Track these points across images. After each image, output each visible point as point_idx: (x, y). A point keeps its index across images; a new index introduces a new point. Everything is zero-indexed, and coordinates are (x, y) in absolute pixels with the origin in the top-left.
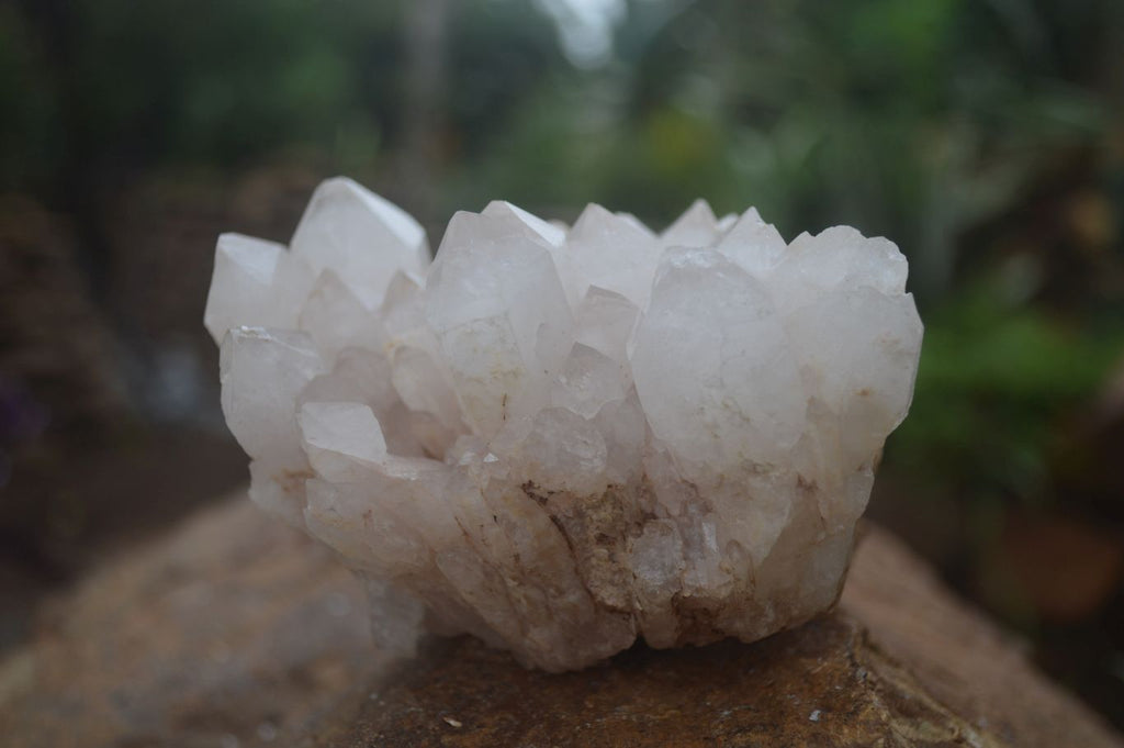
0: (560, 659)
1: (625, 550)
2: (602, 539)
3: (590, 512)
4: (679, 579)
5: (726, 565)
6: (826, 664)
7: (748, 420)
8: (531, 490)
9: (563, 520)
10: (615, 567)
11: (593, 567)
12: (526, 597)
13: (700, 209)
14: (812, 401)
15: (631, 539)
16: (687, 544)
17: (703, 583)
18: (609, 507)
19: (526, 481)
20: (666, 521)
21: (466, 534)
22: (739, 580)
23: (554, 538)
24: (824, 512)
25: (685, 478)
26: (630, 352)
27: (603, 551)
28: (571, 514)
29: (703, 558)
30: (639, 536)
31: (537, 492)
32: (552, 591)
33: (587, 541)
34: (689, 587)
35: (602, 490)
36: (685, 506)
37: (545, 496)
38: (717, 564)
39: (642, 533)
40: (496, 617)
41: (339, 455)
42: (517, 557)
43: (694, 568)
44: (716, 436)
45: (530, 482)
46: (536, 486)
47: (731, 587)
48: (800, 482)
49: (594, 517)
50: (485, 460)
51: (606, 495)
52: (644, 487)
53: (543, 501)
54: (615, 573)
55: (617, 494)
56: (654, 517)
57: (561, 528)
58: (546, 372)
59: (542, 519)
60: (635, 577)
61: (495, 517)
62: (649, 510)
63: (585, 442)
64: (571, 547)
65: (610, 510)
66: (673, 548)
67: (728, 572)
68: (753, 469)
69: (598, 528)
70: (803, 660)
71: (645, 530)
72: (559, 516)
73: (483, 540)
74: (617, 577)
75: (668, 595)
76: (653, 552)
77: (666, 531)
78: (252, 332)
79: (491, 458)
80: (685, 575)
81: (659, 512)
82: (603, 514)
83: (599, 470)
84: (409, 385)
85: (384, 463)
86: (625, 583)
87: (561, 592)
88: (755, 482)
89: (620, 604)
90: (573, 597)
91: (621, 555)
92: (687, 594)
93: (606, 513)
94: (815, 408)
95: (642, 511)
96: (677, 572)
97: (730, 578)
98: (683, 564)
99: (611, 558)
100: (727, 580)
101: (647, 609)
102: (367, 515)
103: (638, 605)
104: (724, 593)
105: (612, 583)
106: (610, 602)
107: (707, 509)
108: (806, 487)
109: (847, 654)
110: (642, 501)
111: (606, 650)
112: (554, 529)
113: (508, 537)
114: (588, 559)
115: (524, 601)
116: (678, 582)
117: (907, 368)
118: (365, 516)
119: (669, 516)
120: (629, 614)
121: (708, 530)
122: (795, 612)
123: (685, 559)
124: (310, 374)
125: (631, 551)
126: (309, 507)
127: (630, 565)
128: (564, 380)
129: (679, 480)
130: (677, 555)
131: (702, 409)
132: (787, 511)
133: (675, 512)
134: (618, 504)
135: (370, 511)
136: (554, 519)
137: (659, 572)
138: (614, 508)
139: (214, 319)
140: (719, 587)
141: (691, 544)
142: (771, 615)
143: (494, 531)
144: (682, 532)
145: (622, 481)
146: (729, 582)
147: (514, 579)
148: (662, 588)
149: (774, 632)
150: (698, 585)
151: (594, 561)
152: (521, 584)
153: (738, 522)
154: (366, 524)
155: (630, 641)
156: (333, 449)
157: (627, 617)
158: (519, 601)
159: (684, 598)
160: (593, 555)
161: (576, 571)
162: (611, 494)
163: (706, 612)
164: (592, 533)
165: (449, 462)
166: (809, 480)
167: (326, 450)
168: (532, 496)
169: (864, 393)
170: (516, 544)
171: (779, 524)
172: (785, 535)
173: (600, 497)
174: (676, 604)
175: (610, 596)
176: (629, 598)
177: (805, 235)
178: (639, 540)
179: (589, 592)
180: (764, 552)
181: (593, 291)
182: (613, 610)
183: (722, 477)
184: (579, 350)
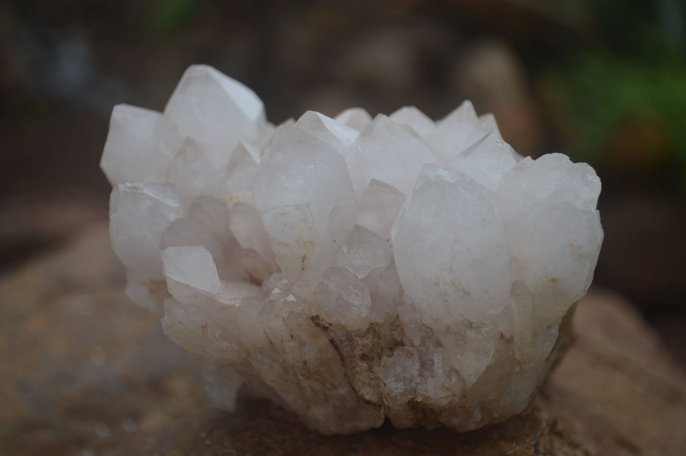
0: (332, 427)
1: (379, 365)
2: (364, 357)
3: (357, 338)
4: (415, 389)
5: (447, 385)
6: (518, 448)
7: (468, 294)
8: (318, 321)
9: (338, 342)
10: (372, 375)
11: (357, 373)
12: (310, 387)
13: (467, 107)
14: (515, 285)
15: (385, 358)
16: (423, 365)
17: (431, 394)
18: (370, 337)
19: (315, 315)
20: (410, 348)
21: (271, 343)
22: (455, 395)
23: (331, 353)
24: (518, 356)
25: (424, 323)
26: (393, 234)
27: (364, 365)
28: (344, 339)
29: (433, 377)
30: (391, 356)
31: (321, 323)
32: (328, 385)
33: (354, 357)
34: (421, 395)
35: (366, 326)
36: (423, 340)
37: (327, 325)
38: (441, 383)
39: (393, 355)
40: (290, 398)
41: (187, 286)
42: (305, 363)
43: (426, 383)
44: (446, 301)
45: (317, 316)
46: (321, 318)
47: (448, 400)
48: (502, 336)
49: (360, 342)
50: (287, 299)
51: (369, 329)
52: (396, 324)
53: (325, 329)
54: (372, 379)
55: (377, 328)
56: (402, 344)
57: (336, 347)
58: (334, 241)
59: (324, 340)
60: (385, 384)
61: (292, 336)
62: (399, 339)
63: (356, 294)
64: (343, 360)
65: (371, 339)
66: (414, 367)
67: (448, 389)
68: (470, 325)
69: (362, 349)
70: (503, 444)
71: (395, 353)
72: (336, 340)
73: (283, 349)
74: (373, 382)
75: (405, 399)
76: (399, 369)
77: (410, 355)
78: (134, 188)
79: (291, 298)
80: (419, 387)
81: (406, 342)
82: (366, 341)
83: (364, 315)
84: (241, 229)
85: (218, 294)
86: (378, 386)
87: (334, 387)
88: (471, 334)
89: (374, 399)
90: (343, 391)
91: (376, 369)
92: (419, 400)
93: (368, 341)
94: (517, 289)
95: (394, 340)
96: (413, 384)
97: (449, 393)
98: (418, 380)
99: (370, 369)
100: (447, 394)
101: (391, 406)
102: (204, 327)
103: (386, 402)
104: (444, 402)
105: (369, 385)
106: (367, 397)
107: (439, 344)
108: (506, 340)
109: (533, 443)
110: (395, 333)
111: (364, 425)
112: (331, 348)
113: (300, 349)
114: (354, 368)
115: (309, 389)
116: (414, 391)
117: (585, 266)
118: (203, 327)
119: (412, 345)
120: (380, 406)
121: (437, 359)
122: (496, 415)
123: (420, 375)
124: (172, 217)
125: (384, 366)
126: (165, 318)
127: (381, 376)
128: (345, 249)
129: (421, 323)
130: (415, 373)
131: (438, 283)
132: (491, 355)
133: (417, 343)
134: (376, 334)
135: (206, 324)
136: (332, 341)
137: (401, 384)
138: (374, 338)
139: (108, 163)
140: (441, 398)
141: (425, 365)
142: (478, 416)
143: (290, 345)
144: (420, 358)
145: (380, 321)
146: (449, 396)
147: (303, 375)
148: (402, 394)
149: (479, 427)
150: (427, 394)
151: (358, 369)
152: (307, 378)
153: (458, 356)
154: (203, 332)
155: (379, 423)
156: (183, 282)
157: (378, 408)
158: (305, 388)
159: (417, 402)
160: (358, 366)
161: (346, 375)
162: (373, 329)
163: (432, 410)
164: (358, 352)
165: (264, 288)
166: (508, 336)
167: (179, 283)
168: (317, 325)
169: (554, 280)
170: (304, 354)
171: (486, 362)
172: (489, 369)
173: (364, 331)
174: (411, 404)
175: (368, 394)
176: (380, 396)
177: (529, 158)
178: (390, 359)
179: (354, 389)
180: (473, 380)
181: (374, 182)
182: (369, 403)
183: (448, 327)
184: (358, 229)
